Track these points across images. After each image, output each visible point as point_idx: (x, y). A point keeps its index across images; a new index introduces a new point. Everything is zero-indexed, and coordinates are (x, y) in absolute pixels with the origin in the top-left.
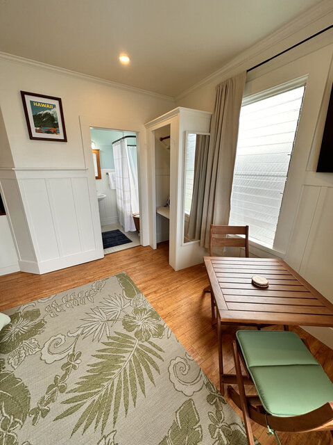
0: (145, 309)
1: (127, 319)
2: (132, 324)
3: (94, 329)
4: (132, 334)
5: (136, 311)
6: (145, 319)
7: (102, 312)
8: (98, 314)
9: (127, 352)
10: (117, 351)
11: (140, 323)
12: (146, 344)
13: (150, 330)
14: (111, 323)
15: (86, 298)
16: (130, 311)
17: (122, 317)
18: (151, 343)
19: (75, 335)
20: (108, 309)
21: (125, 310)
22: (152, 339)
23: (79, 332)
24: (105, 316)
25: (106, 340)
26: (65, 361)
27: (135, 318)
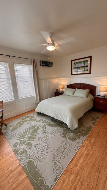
0: (21, 154)
1: (30, 147)
2: (28, 145)
3: (43, 140)
4: (27, 141)
5: (26, 152)
6: (21, 149)
7: (42, 147)
8: (45, 146)
9: (29, 136)
10: (32, 136)
11: (24, 146)
12: (22, 140)
13: (20, 144)
14: (37, 143)
16: (29, 151)
17: (33, 147)
18: (20, 140)
19: (48, 137)
20: (41, 149)
21: (32, 151)
23: (48, 138)
24: (41, 146)
25: (36, 138)
26: (46, 131)
27: (26, 148)
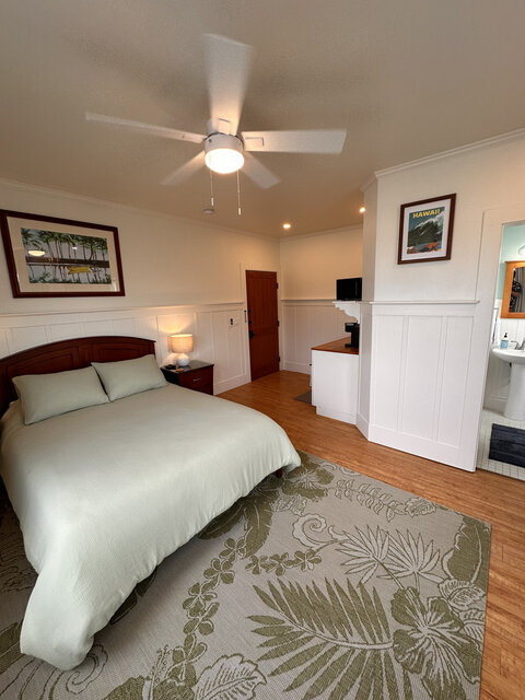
0: (462, 627)
1: (410, 596)
2: (409, 611)
3: (356, 554)
4: (394, 625)
5: (439, 605)
6: (443, 637)
7: (385, 548)
8: (380, 542)
9: (361, 633)
10: (352, 613)
11: (425, 630)
12: (398, 668)
13: (429, 663)
14: (381, 571)
15: (386, 508)
16: (428, 592)
17: (409, 582)
18: (406, 677)
19: (335, 536)
20: (397, 550)
21: (422, 581)
22: (415, 679)
23: (340, 538)
24: (384, 554)
25: (355, 584)
26: (304, 550)
27: (424, 612)
